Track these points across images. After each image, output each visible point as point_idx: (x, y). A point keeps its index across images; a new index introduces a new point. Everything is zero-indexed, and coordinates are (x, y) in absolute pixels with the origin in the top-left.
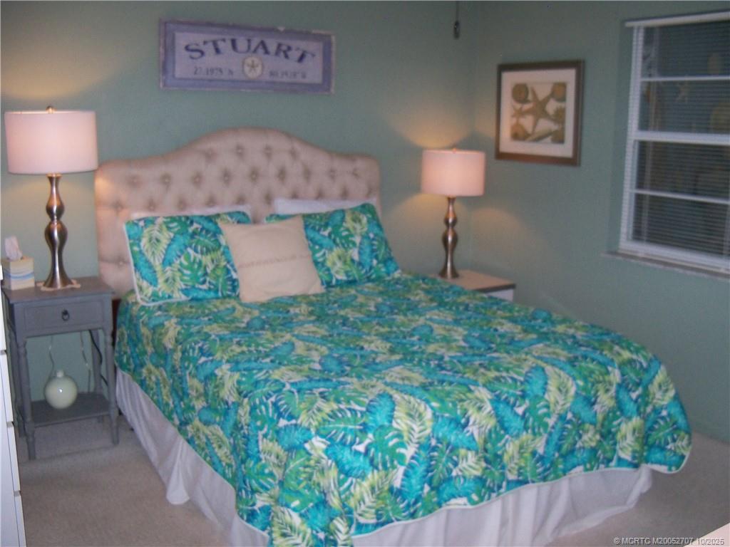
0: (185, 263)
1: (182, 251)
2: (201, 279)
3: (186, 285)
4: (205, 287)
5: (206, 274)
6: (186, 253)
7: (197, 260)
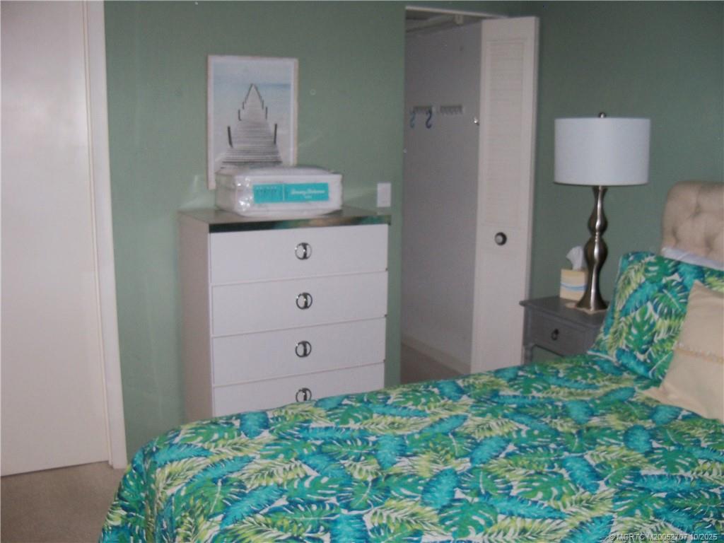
0: (638, 319)
1: (641, 303)
2: (644, 347)
3: (627, 346)
4: (641, 357)
5: (651, 342)
6: (644, 306)
7: (652, 321)
